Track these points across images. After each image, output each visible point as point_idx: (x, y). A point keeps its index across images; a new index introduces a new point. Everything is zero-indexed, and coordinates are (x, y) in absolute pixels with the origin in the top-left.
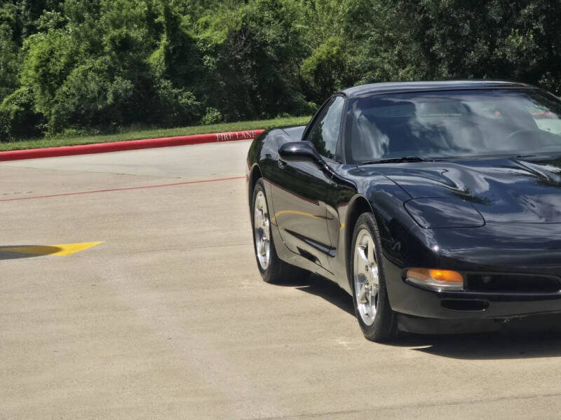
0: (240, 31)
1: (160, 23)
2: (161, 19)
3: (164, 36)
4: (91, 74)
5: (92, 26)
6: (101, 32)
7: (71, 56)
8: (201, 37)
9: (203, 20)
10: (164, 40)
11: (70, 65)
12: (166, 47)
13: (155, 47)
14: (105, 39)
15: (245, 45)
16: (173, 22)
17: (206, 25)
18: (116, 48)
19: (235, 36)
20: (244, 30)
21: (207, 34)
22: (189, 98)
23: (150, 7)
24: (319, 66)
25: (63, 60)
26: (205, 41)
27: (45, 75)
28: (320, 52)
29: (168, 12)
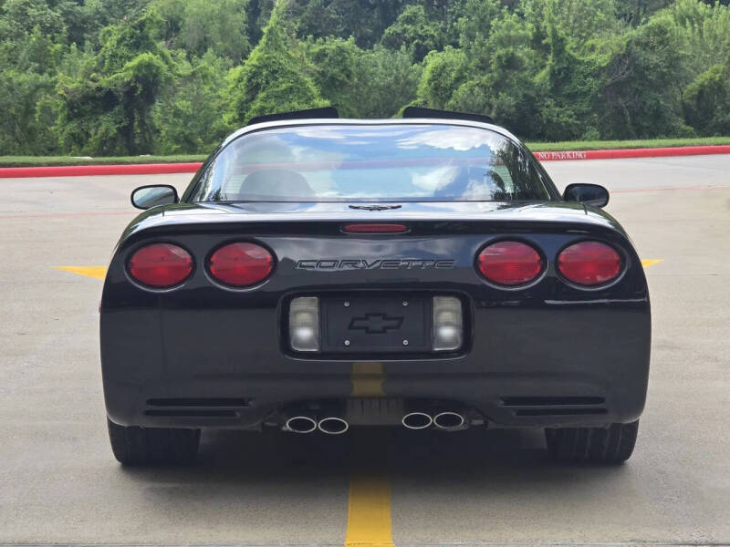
0: (624, 55)
1: (547, 44)
2: (548, 40)
3: (550, 57)
4: (477, 89)
5: (482, 45)
6: (490, 50)
7: (460, 71)
8: (587, 59)
9: (590, 42)
10: (550, 60)
11: (459, 79)
12: (552, 67)
13: (543, 67)
14: (494, 57)
15: (628, 69)
16: (559, 43)
17: (592, 49)
18: (502, 67)
19: (618, 60)
20: (628, 54)
21: (593, 56)
22: (571, 116)
23: (538, 28)
24: (701, 92)
25: (453, 75)
26: (589, 63)
27: (436, 88)
28: (702, 78)
29: (554, 32)
